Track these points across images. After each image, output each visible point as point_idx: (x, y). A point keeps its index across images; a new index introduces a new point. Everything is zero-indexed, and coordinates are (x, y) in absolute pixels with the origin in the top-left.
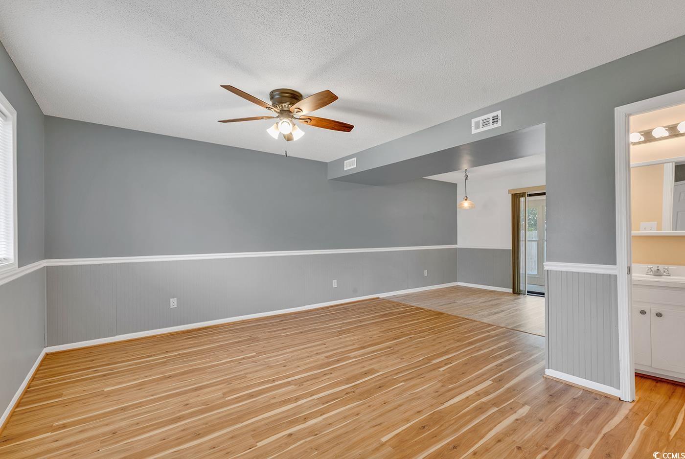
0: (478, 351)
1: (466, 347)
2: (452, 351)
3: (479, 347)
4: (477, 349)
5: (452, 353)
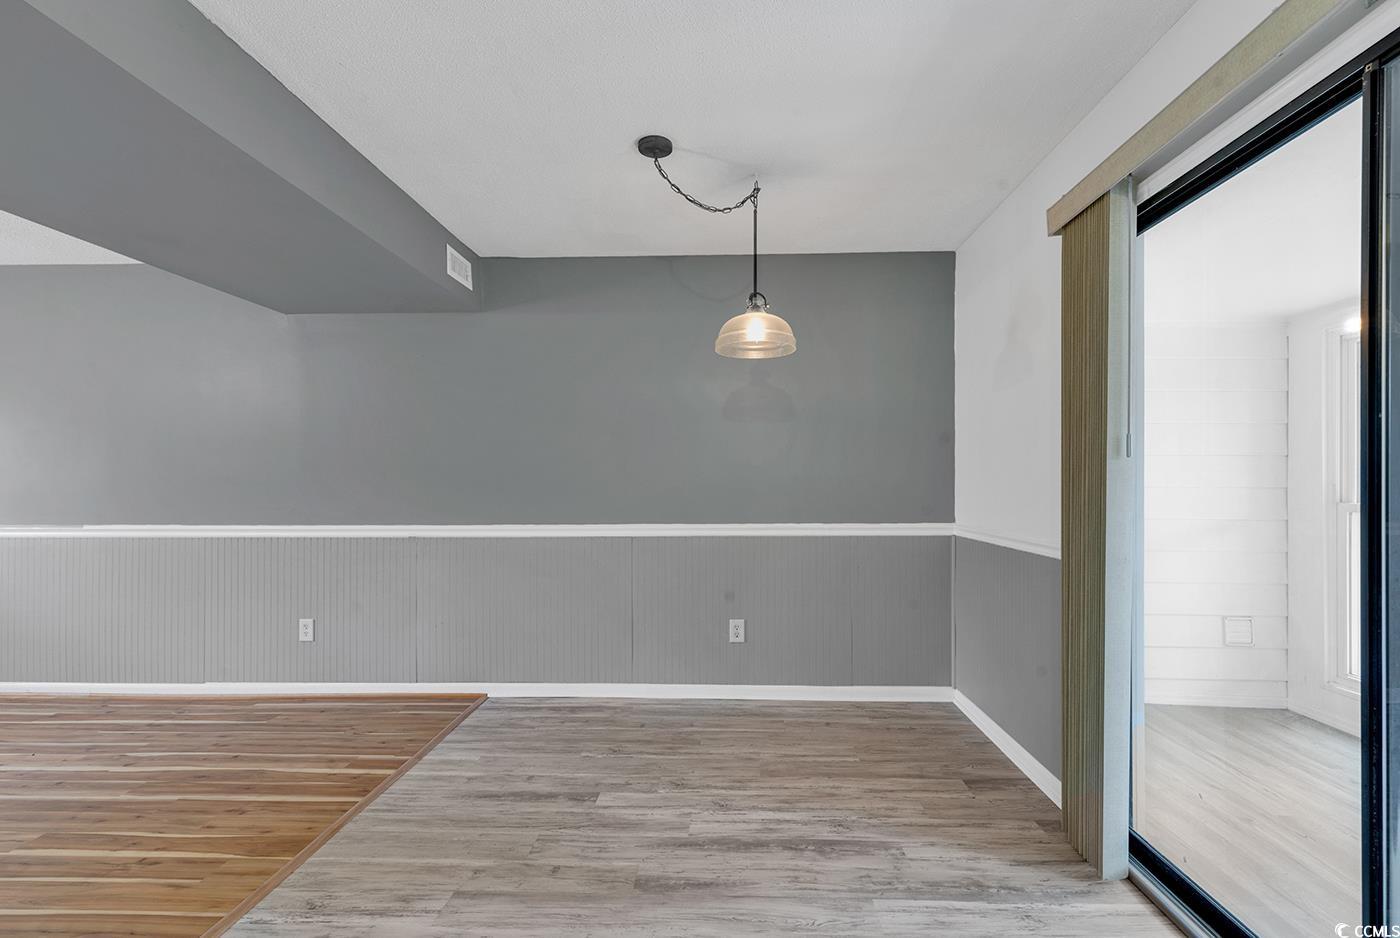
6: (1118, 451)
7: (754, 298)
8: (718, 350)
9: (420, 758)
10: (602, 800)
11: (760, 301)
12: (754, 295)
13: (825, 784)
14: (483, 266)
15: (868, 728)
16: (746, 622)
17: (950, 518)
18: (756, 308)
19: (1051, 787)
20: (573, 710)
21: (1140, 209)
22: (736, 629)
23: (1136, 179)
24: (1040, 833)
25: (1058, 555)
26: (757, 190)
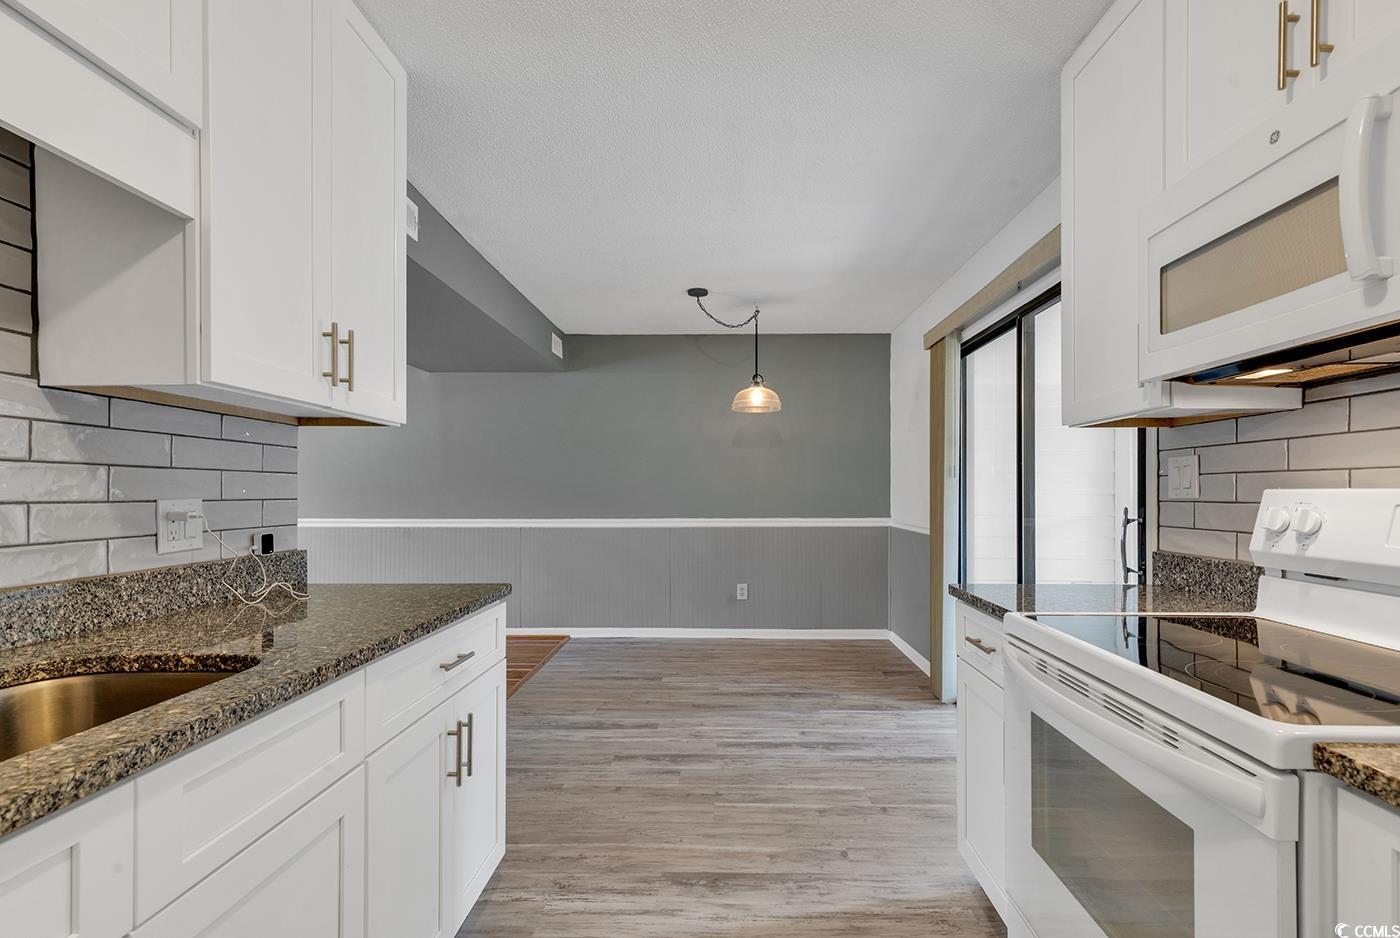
6: (950, 475)
7: (756, 379)
8: (733, 409)
9: (544, 663)
10: (664, 680)
11: (759, 380)
12: (756, 376)
13: (799, 674)
14: (569, 340)
15: (830, 651)
16: (748, 586)
17: (888, 515)
18: (757, 383)
19: (924, 665)
20: (632, 643)
21: (962, 345)
22: (742, 591)
23: (960, 330)
24: (919, 690)
25: (928, 532)
26: (758, 311)
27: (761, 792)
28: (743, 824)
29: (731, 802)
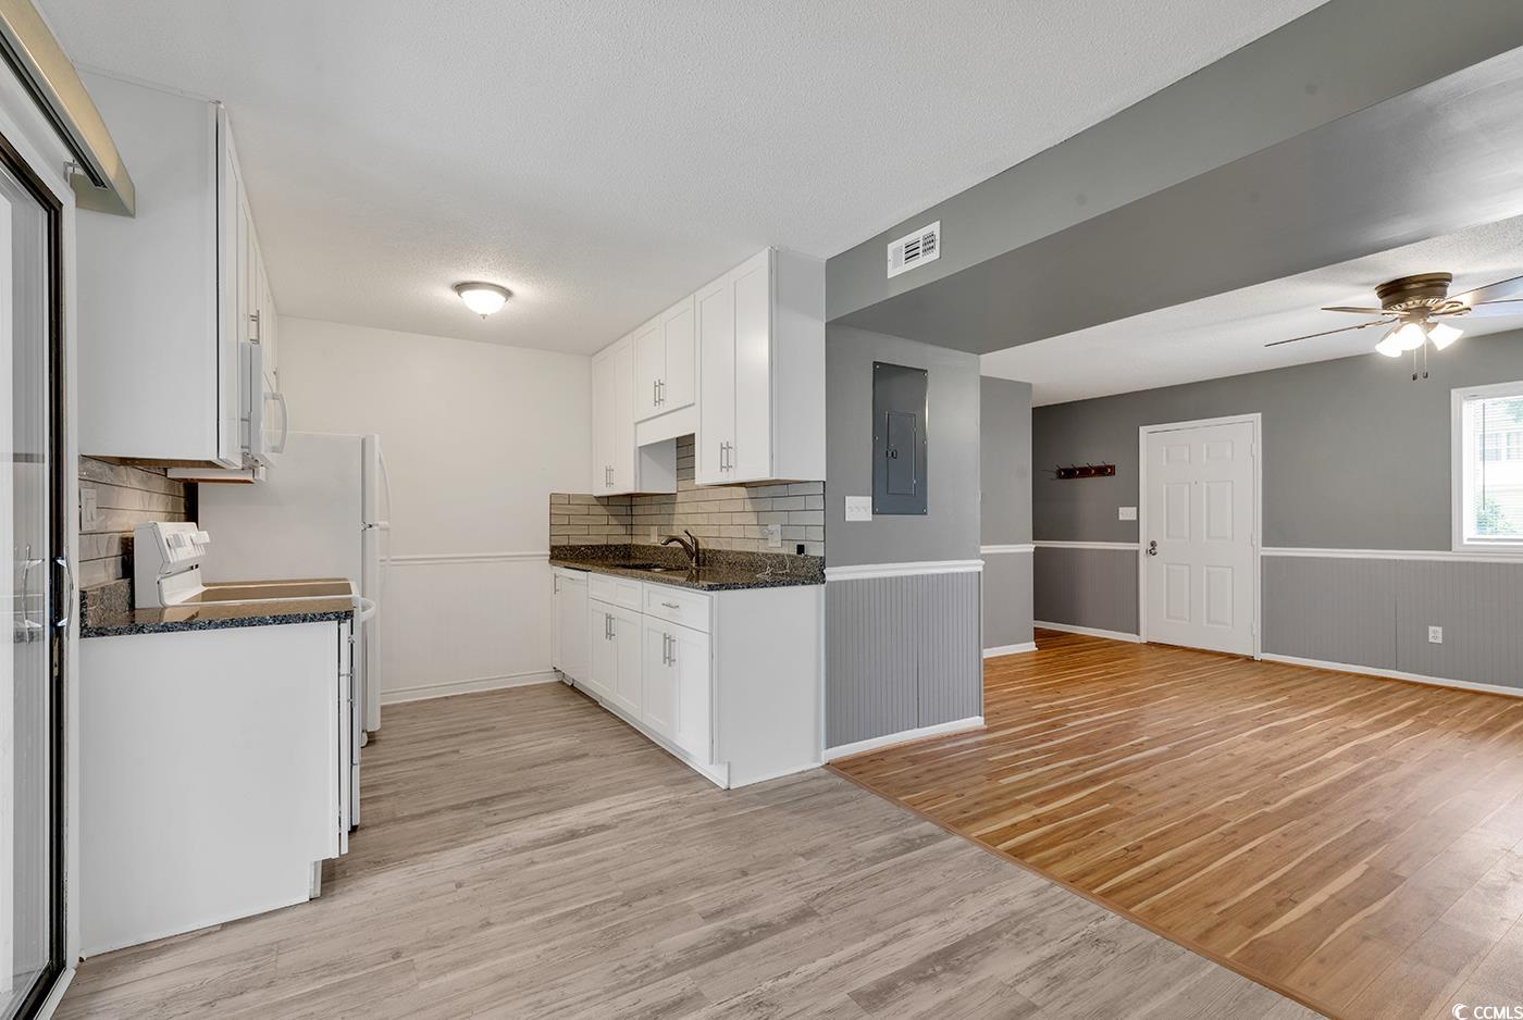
0: (1080, 764)
1: (1107, 771)
2: (1136, 764)
3: (1075, 771)
4: (1080, 767)
5: (1136, 761)
27: (574, 926)
28: (575, 881)
29: (605, 901)
